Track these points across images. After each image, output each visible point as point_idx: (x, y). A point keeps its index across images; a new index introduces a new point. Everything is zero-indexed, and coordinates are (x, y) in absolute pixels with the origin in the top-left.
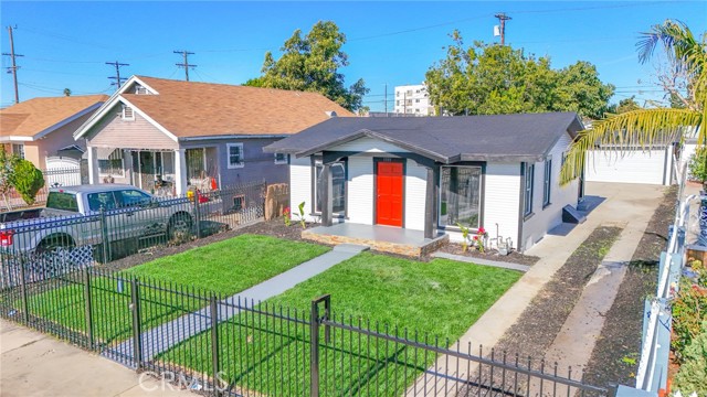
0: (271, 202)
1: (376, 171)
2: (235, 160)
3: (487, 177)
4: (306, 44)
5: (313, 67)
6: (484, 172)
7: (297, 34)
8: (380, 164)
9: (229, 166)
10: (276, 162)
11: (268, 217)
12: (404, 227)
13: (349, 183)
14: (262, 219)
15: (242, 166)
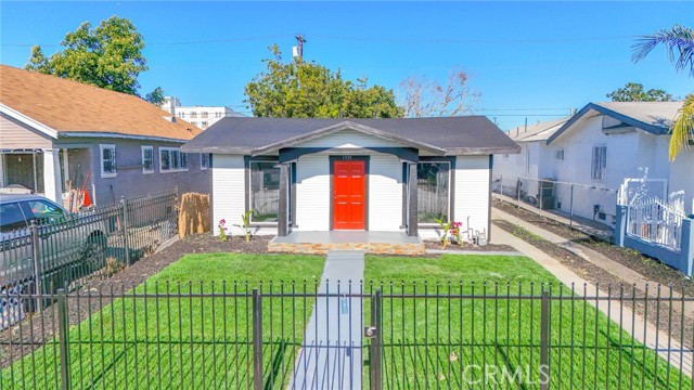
0: (184, 215)
1: (332, 172)
2: (108, 168)
3: (457, 171)
4: (94, 40)
5: (110, 68)
6: (453, 167)
7: (85, 28)
8: (337, 163)
9: (104, 175)
10: (145, 172)
11: (182, 235)
12: (367, 229)
13: (298, 185)
14: (176, 238)
15: (114, 175)
